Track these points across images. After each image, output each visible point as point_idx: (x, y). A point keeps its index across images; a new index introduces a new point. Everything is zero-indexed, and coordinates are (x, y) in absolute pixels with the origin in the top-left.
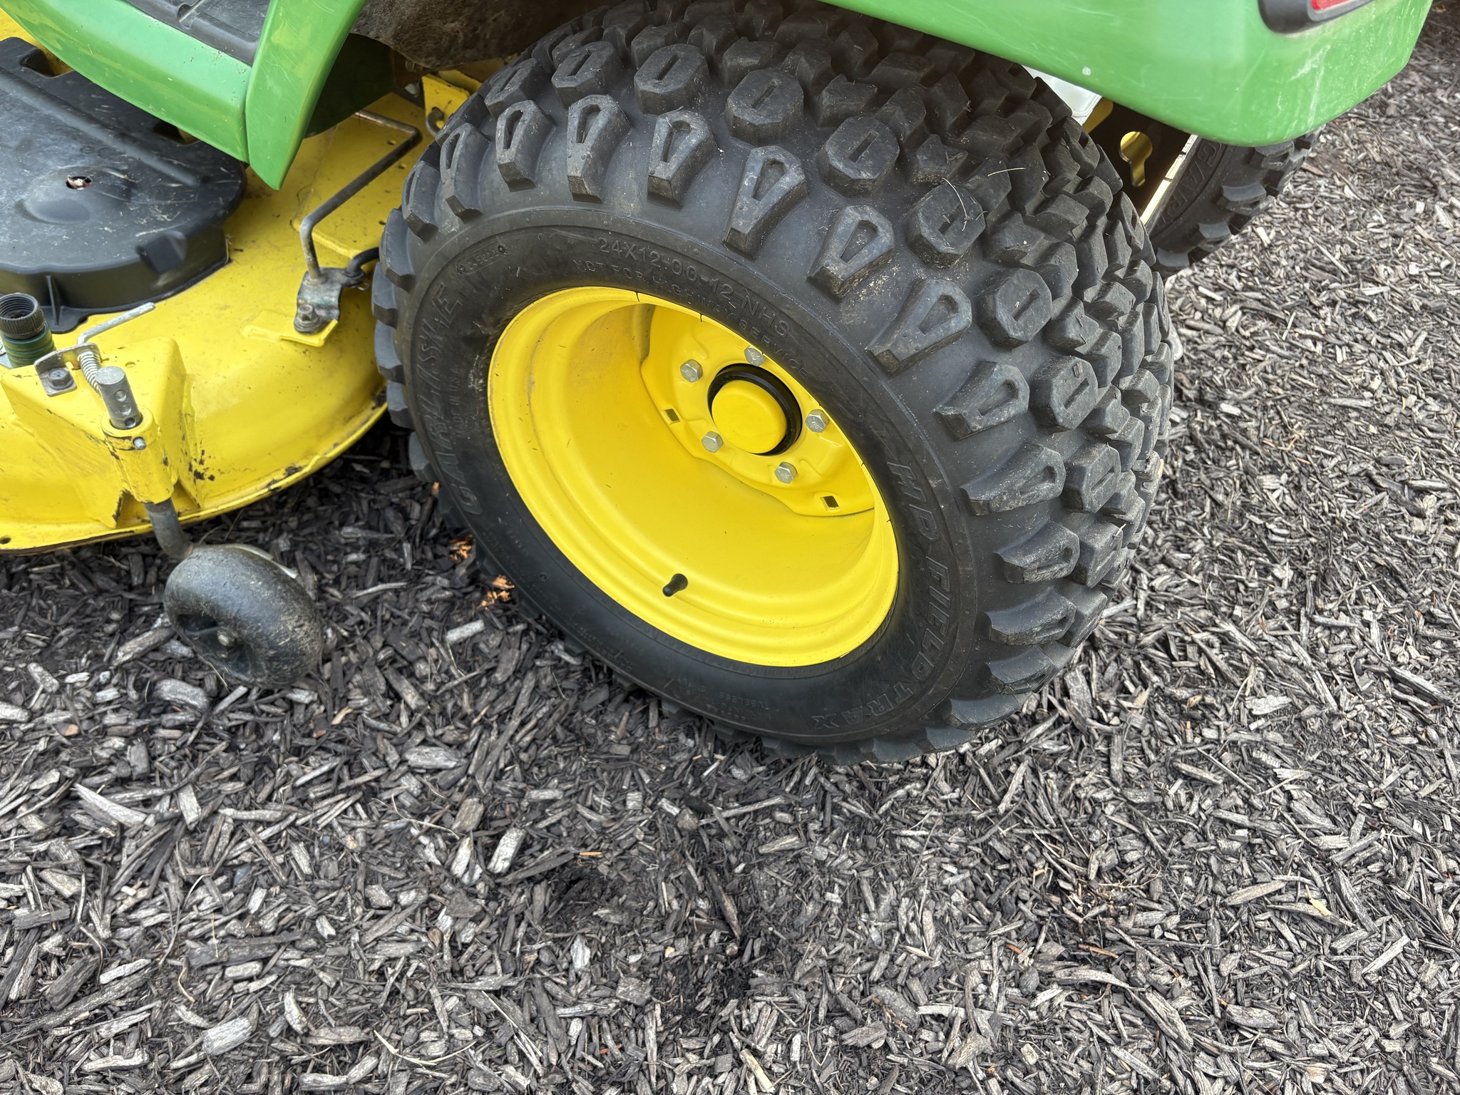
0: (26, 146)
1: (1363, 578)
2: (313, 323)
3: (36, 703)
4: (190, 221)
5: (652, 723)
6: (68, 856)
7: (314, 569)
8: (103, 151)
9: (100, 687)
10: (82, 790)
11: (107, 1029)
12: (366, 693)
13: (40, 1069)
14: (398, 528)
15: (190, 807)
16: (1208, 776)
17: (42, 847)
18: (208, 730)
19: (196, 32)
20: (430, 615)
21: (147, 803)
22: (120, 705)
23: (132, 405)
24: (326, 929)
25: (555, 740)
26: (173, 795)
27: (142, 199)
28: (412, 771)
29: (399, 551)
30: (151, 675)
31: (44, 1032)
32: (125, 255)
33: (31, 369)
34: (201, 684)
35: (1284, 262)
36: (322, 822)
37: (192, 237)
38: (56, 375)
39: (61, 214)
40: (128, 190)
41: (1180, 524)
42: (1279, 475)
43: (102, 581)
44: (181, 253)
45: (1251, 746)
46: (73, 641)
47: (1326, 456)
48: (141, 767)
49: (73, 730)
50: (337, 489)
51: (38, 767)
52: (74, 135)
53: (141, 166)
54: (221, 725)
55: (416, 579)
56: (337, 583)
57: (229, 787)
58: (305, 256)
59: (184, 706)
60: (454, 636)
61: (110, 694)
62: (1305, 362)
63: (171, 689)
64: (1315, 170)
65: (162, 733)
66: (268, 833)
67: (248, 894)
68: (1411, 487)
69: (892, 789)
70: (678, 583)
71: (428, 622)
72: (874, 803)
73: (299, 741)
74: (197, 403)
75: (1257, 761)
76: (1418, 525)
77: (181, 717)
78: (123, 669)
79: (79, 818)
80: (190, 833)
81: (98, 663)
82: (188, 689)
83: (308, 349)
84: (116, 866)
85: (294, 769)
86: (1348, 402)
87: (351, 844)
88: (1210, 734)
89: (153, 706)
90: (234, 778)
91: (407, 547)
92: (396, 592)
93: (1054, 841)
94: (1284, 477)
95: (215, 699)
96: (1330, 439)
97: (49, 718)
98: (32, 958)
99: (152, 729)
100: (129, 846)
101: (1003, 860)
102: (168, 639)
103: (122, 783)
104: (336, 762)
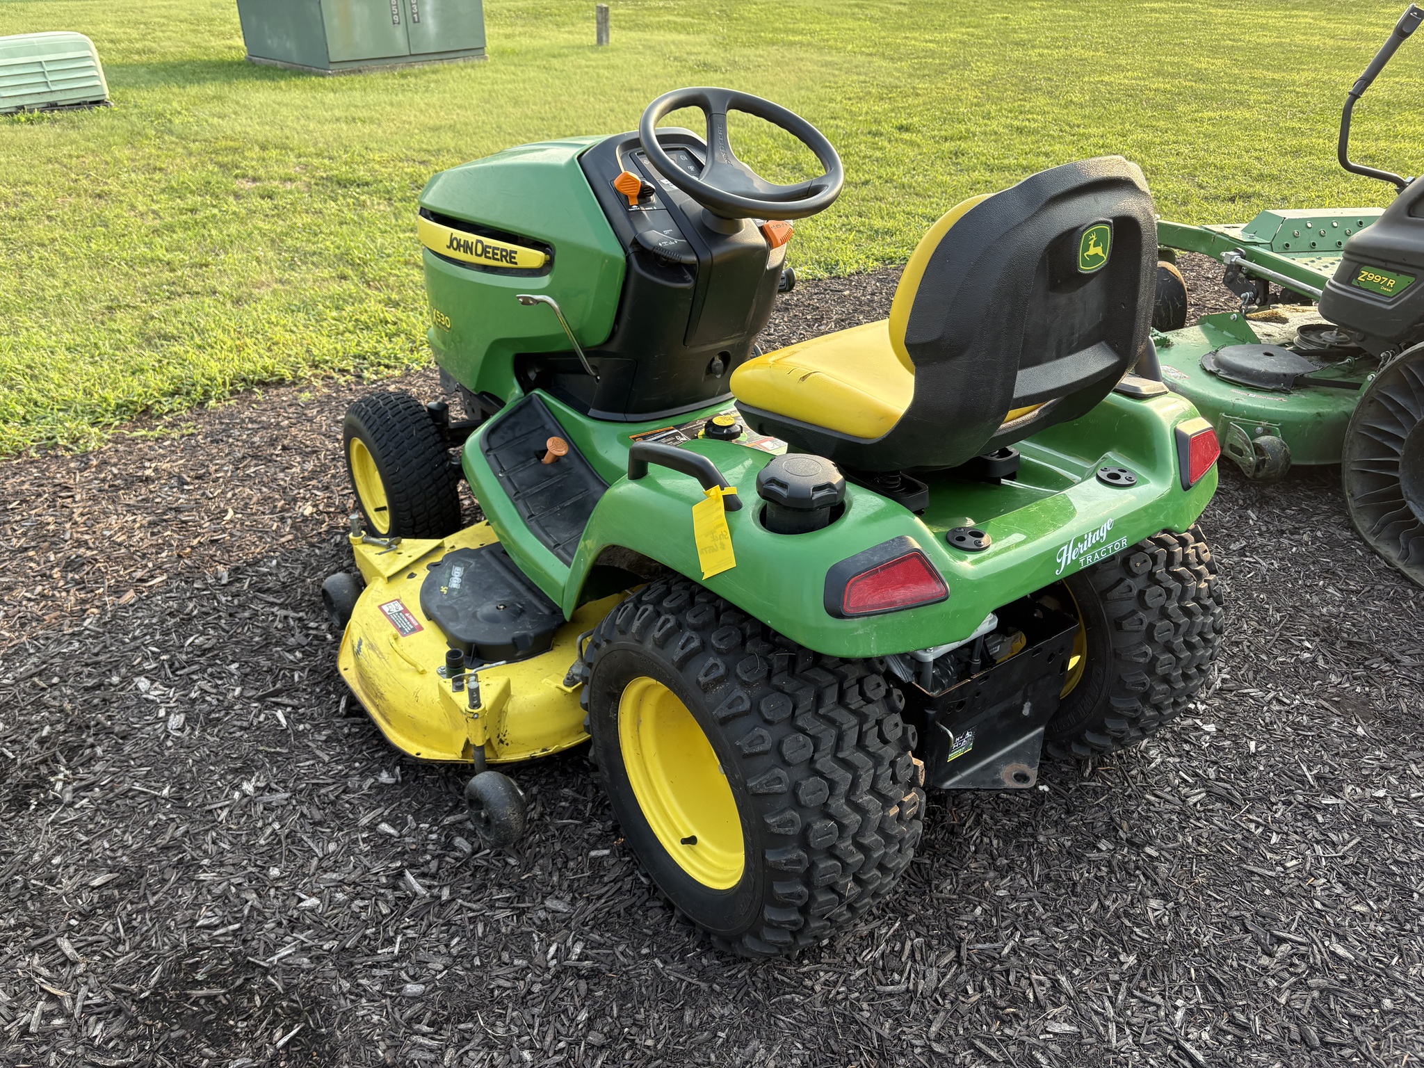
0: (489, 588)
1: (1191, 979)
2: (570, 681)
3: (404, 832)
4: (538, 630)
5: (672, 924)
6: (390, 897)
7: (543, 805)
8: (519, 594)
9: (431, 832)
10: (407, 873)
11: (376, 972)
12: (541, 870)
13: (345, 978)
14: (590, 795)
15: (445, 894)
16: (993, 1054)
17: (382, 891)
18: (466, 864)
19: (558, 555)
20: (587, 841)
21: (430, 887)
22: (436, 842)
23: (479, 700)
24: (477, 962)
25: (619, 916)
26: (441, 887)
27: (525, 617)
28: (545, 908)
29: (585, 807)
30: (454, 833)
31: (352, 964)
32: (506, 640)
33: (450, 680)
34: (472, 844)
35: (1261, 768)
36: (496, 918)
37: (537, 638)
38: (459, 684)
39: (491, 619)
40: (522, 612)
41: (1066, 911)
42: (1168, 902)
43: (451, 788)
44: (530, 643)
45: (1034, 1047)
46: (430, 810)
47: (1216, 900)
48: (433, 870)
49: (414, 847)
50: (570, 770)
51: (394, 859)
52: (510, 586)
53: (530, 603)
54: (473, 863)
55: (588, 822)
56: (551, 814)
57: (465, 891)
58: (577, 652)
59: (461, 851)
60: (593, 853)
61: (434, 836)
62: (1239, 836)
63: (459, 841)
64: (1334, 710)
65: (448, 859)
66: (471, 915)
67: (452, 938)
68: (1272, 935)
69: (784, 994)
70: (691, 841)
71: (584, 844)
72: (770, 997)
73: (502, 881)
74: (511, 707)
75: (1032, 1056)
76: (1265, 961)
77: (457, 854)
78: (444, 828)
79: (401, 884)
80: (442, 905)
81: (435, 822)
82: (466, 843)
83: (566, 693)
84: (406, 908)
85: (494, 891)
86: (1256, 870)
87: (503, 930)
88: (1008, 1031)
89: (449, 846)
90: (468, 888)
91: (590, 805)
92: (576, 826)
93: (872, 1056)
94: (1171, 904)
95: (475, 852)
96: (1225, 889)
97: (407, 839)
98: (360, 934)
99: (445, 856)
100: (415, 902)
101: (833, 1052)
102: (467, 820)
103: (424, 875)
104: (514, 895)
